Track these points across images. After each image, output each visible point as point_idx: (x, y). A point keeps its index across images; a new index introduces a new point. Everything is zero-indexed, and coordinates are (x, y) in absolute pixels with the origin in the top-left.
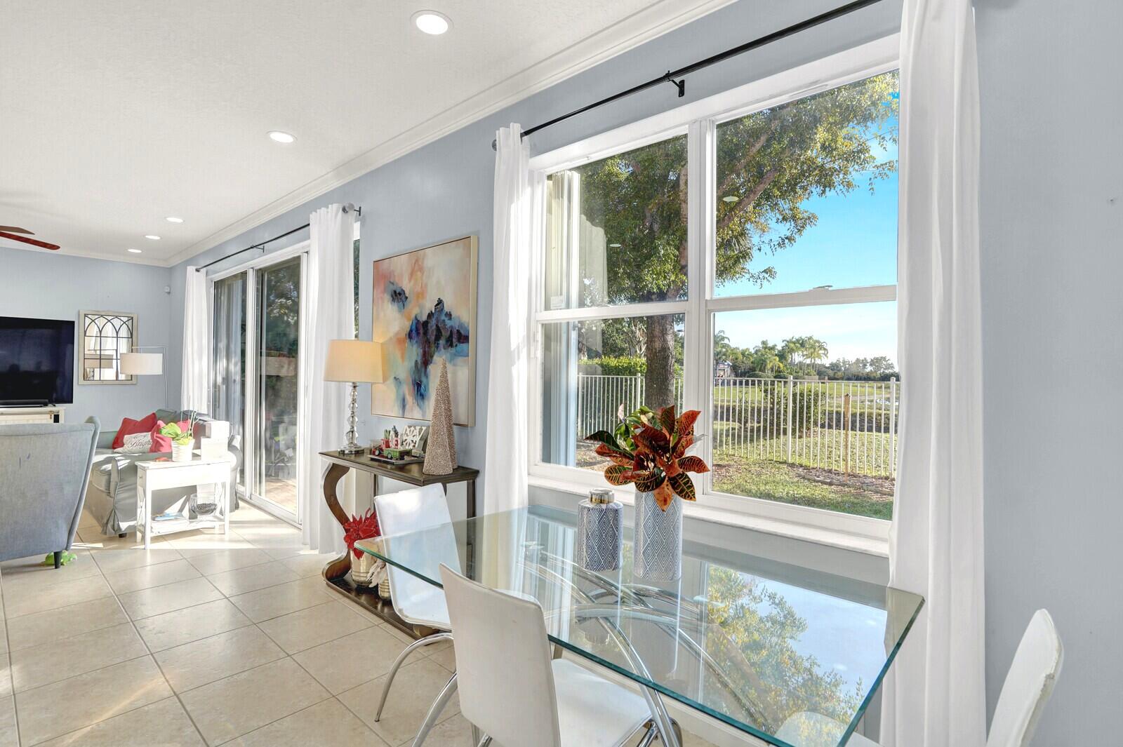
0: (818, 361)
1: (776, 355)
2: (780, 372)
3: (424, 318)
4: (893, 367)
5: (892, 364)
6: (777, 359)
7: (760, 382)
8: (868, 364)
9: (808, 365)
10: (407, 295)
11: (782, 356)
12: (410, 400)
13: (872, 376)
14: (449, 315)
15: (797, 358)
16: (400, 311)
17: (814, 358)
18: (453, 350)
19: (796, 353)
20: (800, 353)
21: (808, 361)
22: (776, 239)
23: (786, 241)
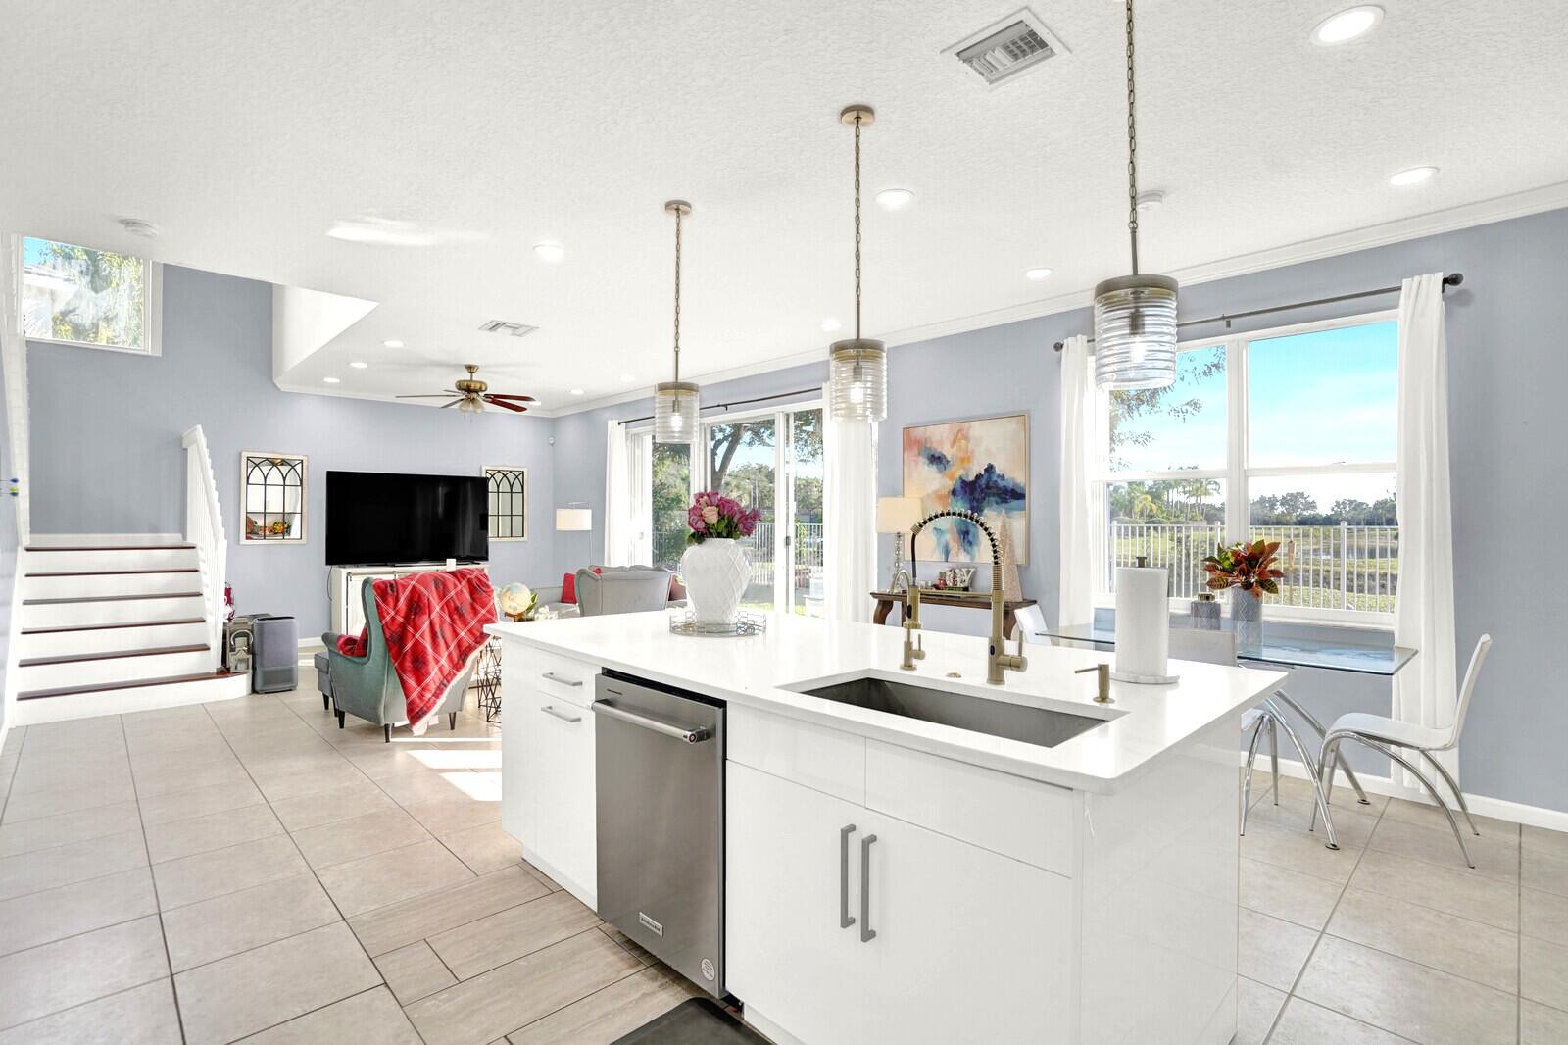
0: (1205, 500)
1: (1147, 493)
2: (1152, 516)
3: (972, 478)
4: (1315, 507)
5: (1313, 502)
6: (1150, 498)
7: (1163, 529)
8: (1278, 503)
9: (1192, 506)
10: (949, 459)
11: (1156, 494)
12: (954, 547)
13: (1284, 519)
14: (1003, 478)
15: (1175, 496)
16: (940, 471)
17: (1200, 496)
18: (1007, 505)
19: (1175, 490)
20: (1181, 489)
21: (1192, 500)
22: (1201, 368)
23: (1214, 368)
